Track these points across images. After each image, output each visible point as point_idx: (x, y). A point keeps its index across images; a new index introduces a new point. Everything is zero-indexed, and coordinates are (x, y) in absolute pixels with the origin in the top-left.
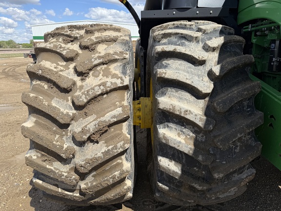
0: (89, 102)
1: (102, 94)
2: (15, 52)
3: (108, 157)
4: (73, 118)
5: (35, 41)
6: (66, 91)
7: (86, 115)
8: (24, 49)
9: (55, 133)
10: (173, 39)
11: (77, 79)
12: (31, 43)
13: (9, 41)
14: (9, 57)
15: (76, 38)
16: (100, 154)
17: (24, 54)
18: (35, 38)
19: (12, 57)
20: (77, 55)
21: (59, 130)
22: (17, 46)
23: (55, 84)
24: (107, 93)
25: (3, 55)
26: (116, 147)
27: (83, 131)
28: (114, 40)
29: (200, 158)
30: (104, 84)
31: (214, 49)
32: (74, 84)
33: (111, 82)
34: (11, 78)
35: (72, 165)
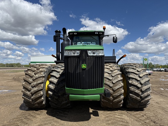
0: (35, 79)
1: (38, 78)
2: (20, 70)
3: (38, 90)
4: (32, 82)
5: (31, 64)
6: (32, 77)
7: (35, 82)
8: (25, 68)
9: (28, 85)
10: (56, 67)
11: (34, 75)
12: (29, 65)
13: (18, 63)
14: (17, 72)
15: (36, 67)
16: (36, 89)
17: (25, 70)
18: (32, 62)
19: (18, 72)
20: (35, 70)
21: (29, 85)
22: (21, 66)
23: (30, 76)
24: (39, 77)
25: (14, 71)
26: (39, 88)
27: (33, 85)
28: (44, 68)
29: (55, 90)
30: (39, 76)
31: (62, 70)
32: (33, 76)
33: (40, 75)
34: (17, 81)
35: (30, 92)
